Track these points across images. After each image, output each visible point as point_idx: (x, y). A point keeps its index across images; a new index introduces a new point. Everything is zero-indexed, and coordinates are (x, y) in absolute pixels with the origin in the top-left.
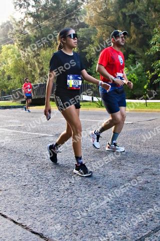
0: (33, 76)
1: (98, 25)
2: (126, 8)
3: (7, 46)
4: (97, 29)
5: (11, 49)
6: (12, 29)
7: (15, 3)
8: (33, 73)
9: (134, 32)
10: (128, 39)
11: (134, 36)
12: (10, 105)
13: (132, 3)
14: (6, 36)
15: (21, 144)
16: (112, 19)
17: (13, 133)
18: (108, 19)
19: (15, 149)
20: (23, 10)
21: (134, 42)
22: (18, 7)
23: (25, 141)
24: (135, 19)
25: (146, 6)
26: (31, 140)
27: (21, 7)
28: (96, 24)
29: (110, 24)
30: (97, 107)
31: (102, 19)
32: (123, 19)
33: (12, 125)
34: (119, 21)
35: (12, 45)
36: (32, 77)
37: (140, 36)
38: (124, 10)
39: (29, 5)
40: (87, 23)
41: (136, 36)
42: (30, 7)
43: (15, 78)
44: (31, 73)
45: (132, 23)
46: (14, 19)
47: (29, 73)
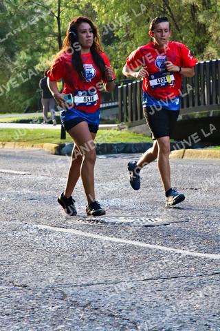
0: (202, 29)
8: (201, 18)
12: (109, 142)
15: (157, 297)
17: (126, 249)
19: (134, 315)
23: (172, 283)
26: (196, 279)
33: (122, 220)
36: (197, 33)
43: (129, 38)
44: (194, 17)
47: (186, 16)
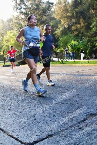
1: (62, 18)
2: (78, 8)
3: (10, 31)
4: (61, 20)
5: (12, 33)
6: (13, 21)
7: (14, 7)
9: (82, 21)
10: (79, 26)
11: (82, 24)
13: (81, 6)
14: (9, 26)
16: (69, 15)
18: (68, 15)
20: (19, 11)
21: (83, 27)
22: (15, 9)
24: (83, 15)
25: (88, 6)
27: (17, 10)
28: (60, 18)
29: (68, 17)
30: (60, 64)
31: (64, 15)
32: (76, 14)
34: (74, 16)
35: (13, 31)
37: (86, 24)
38: (76, 9)
39: (22, 8)
40: (55, 17)
41: (84, 24)
42: (22, 9)
45: (81, 17)
46: (13, 16)
